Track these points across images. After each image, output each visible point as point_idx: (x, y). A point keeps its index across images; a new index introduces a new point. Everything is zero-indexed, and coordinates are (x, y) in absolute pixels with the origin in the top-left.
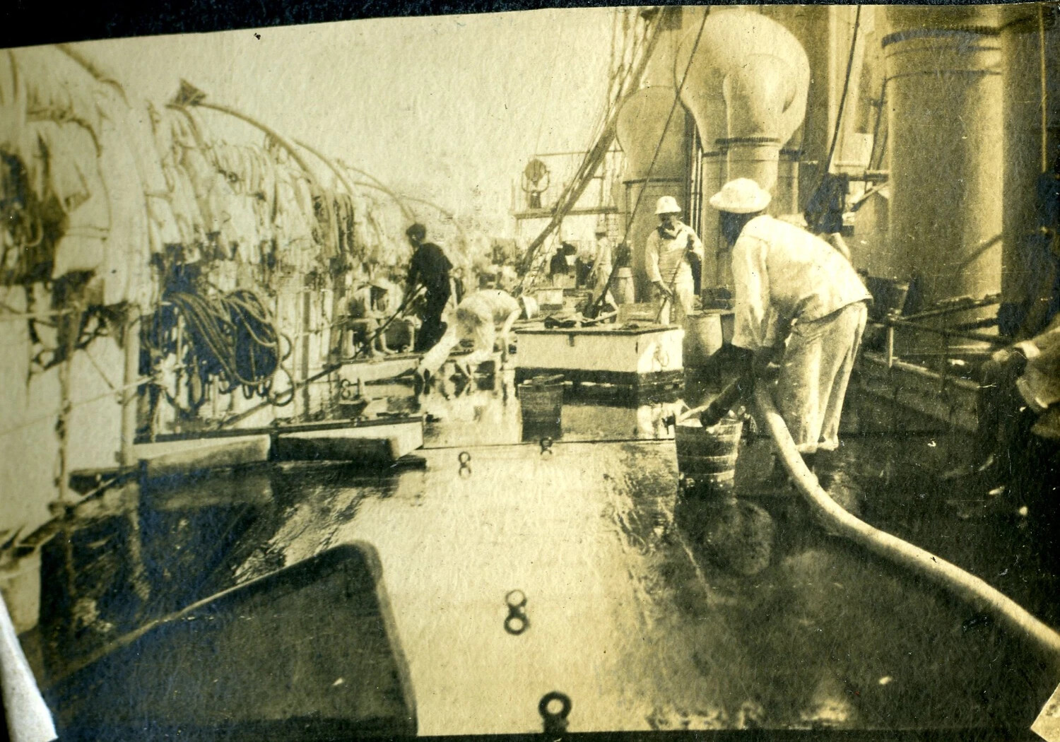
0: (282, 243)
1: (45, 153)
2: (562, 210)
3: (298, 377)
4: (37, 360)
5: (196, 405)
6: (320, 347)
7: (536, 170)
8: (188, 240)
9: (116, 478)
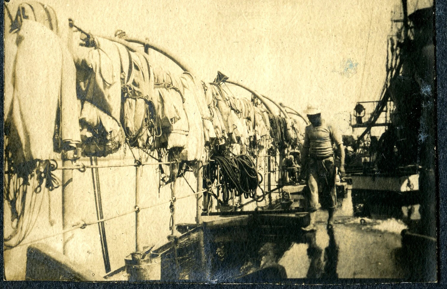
0: (258, 138)
1: (162, 101)
2: (371, 124)
3: (267, 190)
4: (163, 180)
5: (226, 201)
6: (275, 177)
7: (359, 108)
8: (220, 136)
9: (195, 228)
